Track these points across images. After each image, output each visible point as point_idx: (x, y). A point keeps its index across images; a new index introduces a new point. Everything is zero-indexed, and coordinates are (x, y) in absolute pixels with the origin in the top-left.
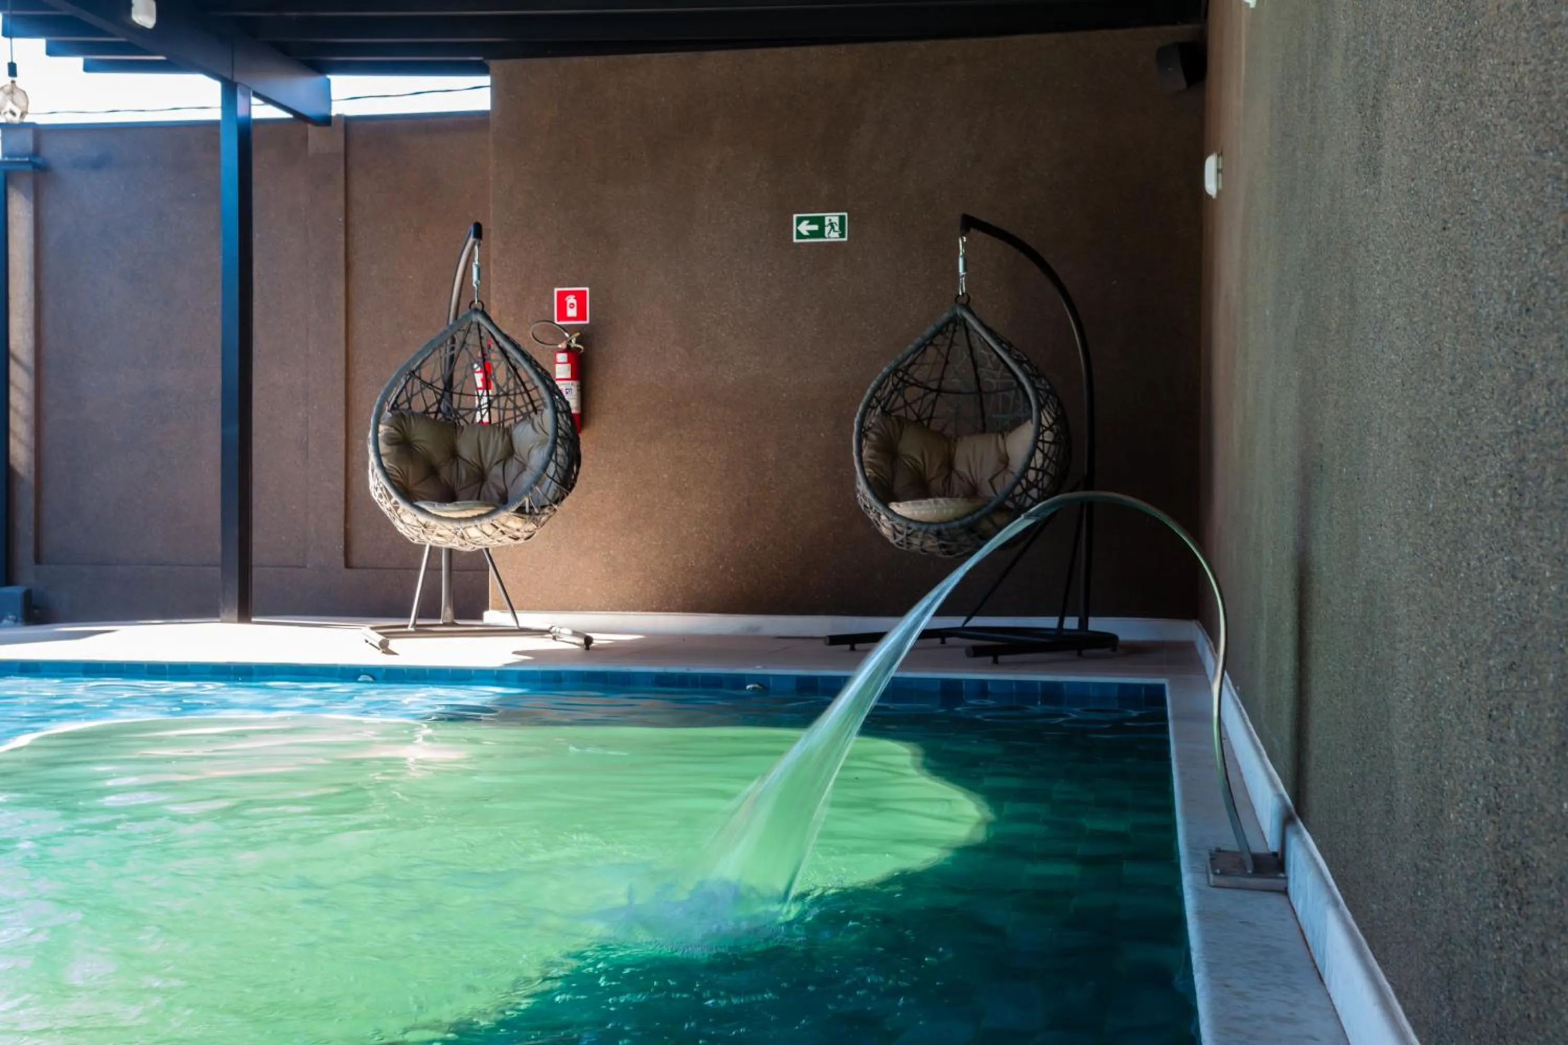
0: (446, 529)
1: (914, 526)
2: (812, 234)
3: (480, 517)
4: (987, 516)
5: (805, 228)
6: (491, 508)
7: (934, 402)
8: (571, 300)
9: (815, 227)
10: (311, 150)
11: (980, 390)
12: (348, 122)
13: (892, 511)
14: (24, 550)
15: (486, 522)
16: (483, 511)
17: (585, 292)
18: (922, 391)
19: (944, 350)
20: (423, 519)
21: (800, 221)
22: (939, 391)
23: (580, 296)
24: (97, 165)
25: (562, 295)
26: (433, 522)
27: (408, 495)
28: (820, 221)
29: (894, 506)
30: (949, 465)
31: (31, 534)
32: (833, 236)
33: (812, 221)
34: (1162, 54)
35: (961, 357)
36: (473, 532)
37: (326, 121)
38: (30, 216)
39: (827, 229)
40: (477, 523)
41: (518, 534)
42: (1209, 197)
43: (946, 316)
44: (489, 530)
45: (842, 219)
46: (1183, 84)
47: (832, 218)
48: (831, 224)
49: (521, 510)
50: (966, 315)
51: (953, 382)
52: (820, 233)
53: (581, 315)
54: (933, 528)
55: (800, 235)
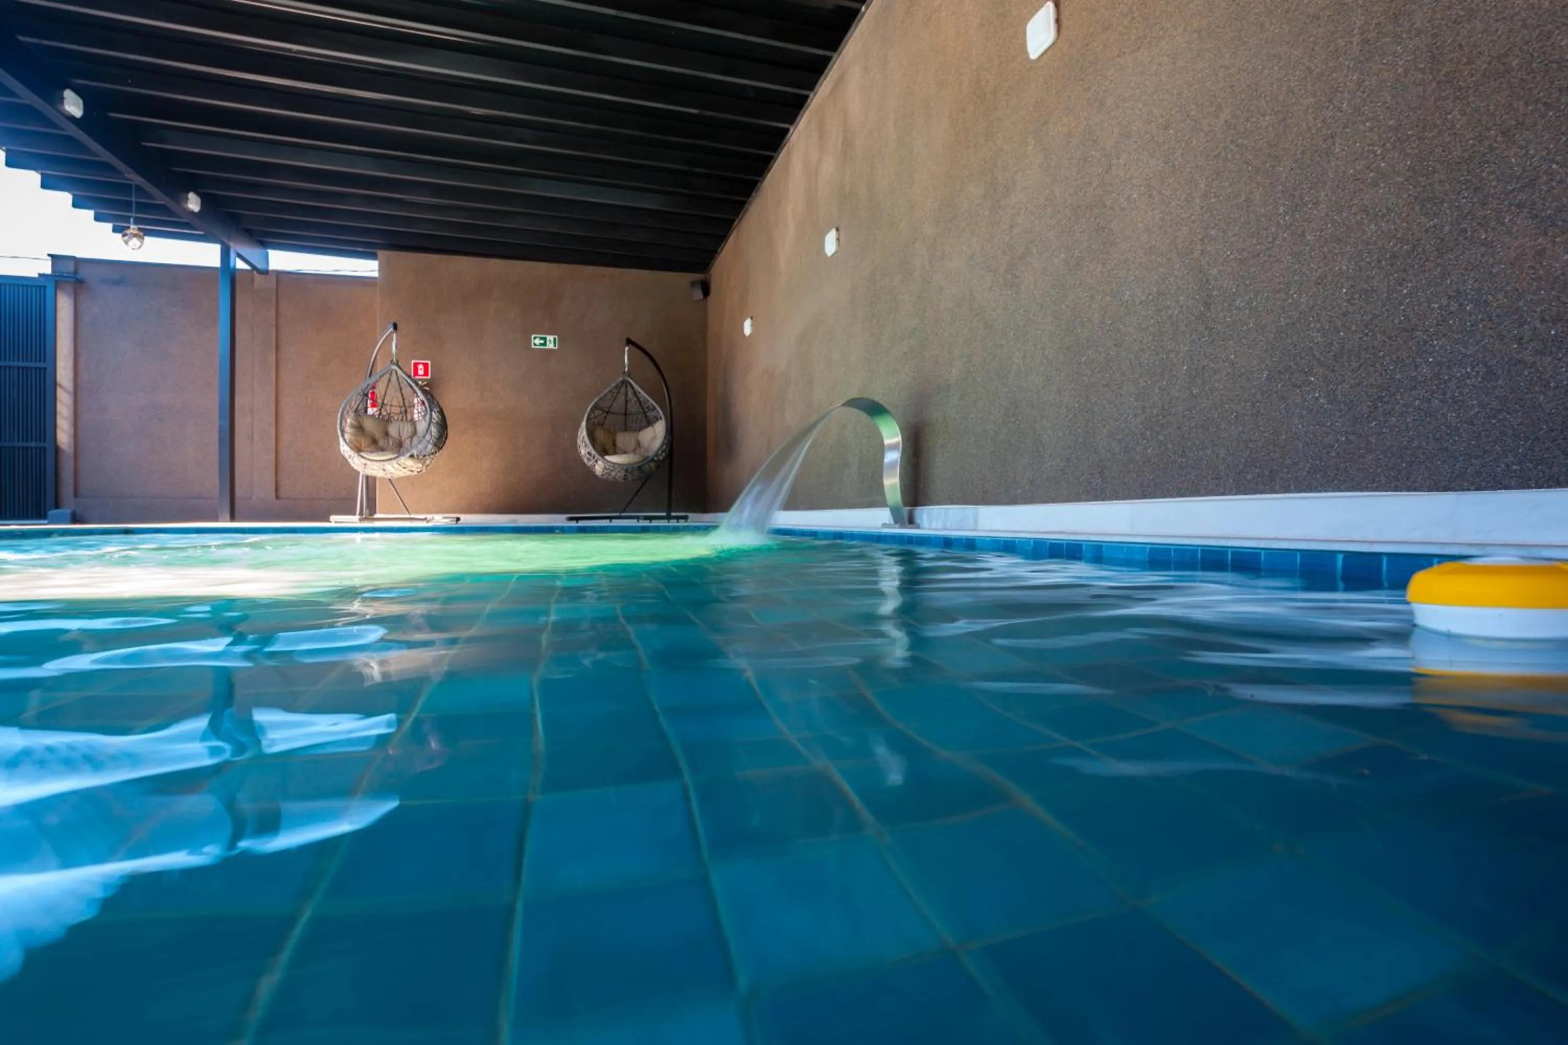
0: (376, 466)
1: (616, 466)
2: (541, 344)
3: (390, 459)
4: (647, 463)
5: (538, 341)
6: (396, 455)
7: (605, 417)
8: (421, 367)
9: (542, 342)
10: (256, 286)
11: (626, 414)
12: (279, 274)
13: (606, 460)
14: (67, 491)
15: (394, 462)
16: (393, 456)
17: (427, 364)
18: (601, 412)
19: (615, 395)
20: (363, 461)
21: (535, 338)
22: (608, 412)
23: (426, 365)
24: (118, 283)
25: (416, 365)
26: (368, 462)
27: (358, 450)
28: (545, 339)
29: (607, 457)
30: (614, 444)
31: (72, 481)
32: (550, 346)
33: (541, 338)
34: (693, 284)
35: (622, 398)
36: (388, 466)
37: (266, 272)
38: (72, 307)
39: (548, 343)
40: (390, 462)
41: (413, 469)
42: (744, 335)
43: (620, 379)
44: (397, 466)
45: (555, 339)
46: (702, 297)
47: (550, 338)
48: (550, 341)
49: (412, 456)
50: (629, 380)
51: (615, 408)
52: (545, 344)
53: (426, 374)
54: (625, 468)
55: (535, 345)
